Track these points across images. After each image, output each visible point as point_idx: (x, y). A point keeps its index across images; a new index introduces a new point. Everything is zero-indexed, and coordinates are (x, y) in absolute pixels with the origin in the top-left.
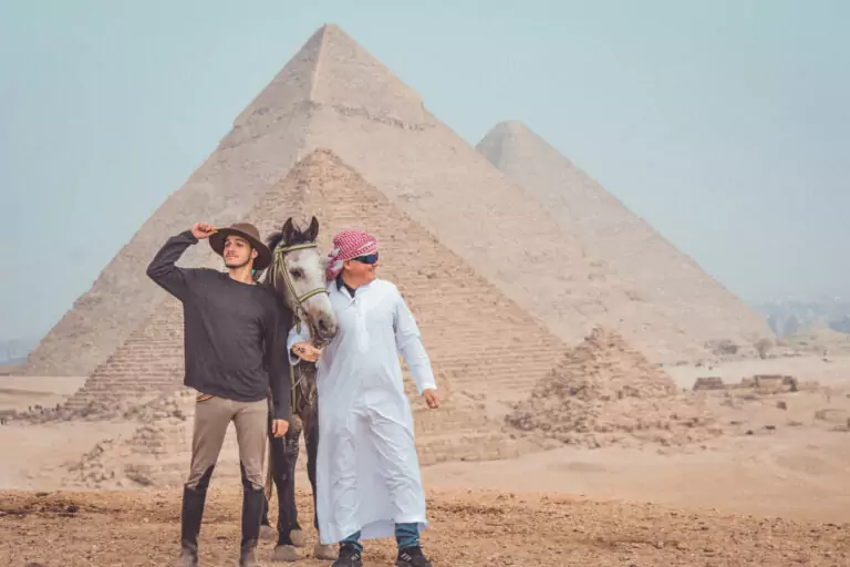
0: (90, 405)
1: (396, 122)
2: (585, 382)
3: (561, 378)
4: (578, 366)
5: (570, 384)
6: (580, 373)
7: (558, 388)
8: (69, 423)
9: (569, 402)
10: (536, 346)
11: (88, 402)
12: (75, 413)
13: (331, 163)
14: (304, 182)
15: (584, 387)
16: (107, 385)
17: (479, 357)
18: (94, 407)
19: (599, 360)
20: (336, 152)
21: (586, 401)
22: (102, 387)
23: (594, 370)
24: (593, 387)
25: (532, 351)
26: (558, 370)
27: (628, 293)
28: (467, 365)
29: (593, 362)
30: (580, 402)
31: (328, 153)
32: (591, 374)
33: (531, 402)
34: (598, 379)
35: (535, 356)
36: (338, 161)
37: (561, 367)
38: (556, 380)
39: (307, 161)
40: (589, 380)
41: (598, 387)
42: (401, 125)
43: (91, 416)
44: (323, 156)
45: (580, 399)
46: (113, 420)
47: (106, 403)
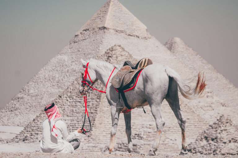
0: (26, 137)
1: (137, 36)
2: (217, 136)
3: (207, 134)
4: (214, 130)
5: (211, 137)
6: (215, 133)
7: (206, 138)
8: (18, 143)
9: (210, 143)
10: (195, 122)
11: (25, 136)
12: (20, 140)
13: (121, 50)
14: (111, 57)
15: (216, 138)
16: (33, 130)
17: (174, 125)
18: (27, 138)
19: (222, 128)
20: (122, 46)
21: (217, 143)
22: (30, 130)
23: (220, 132)
24: (220, 138)
25: (194, 124)
26: (206, 131)
27: (221, 104)
28: (170, 128)
29: (220, 128)
30: (216, 144)
31: (120, 46)
32: (219, 133)
33: (196, 143)
34: (222, 135)
35: (195, 126)
36: (123, 49)
37: (208, 130)
38: (205, 135)
39: (112, 50)
40: (219, 136)
41: (222, 138)
42: (138, 37)
43: (26, 141)
44: (118, 47)
45: (215, 142)
46: (35, 143)
47: (32, 137)
